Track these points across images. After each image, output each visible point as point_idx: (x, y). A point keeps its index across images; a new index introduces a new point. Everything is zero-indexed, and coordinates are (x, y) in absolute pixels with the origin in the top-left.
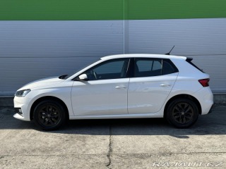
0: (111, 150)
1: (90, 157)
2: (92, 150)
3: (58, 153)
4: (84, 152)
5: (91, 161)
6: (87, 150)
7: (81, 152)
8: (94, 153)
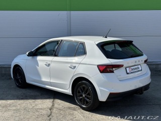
0: (53, 105)
1: (37, 110)
2: (40, 105)
3: (14, 108)
4: (34, 107)
5: (37, 113)
6: (36, 105)
7: (31, 107)
8: (40, 107)
